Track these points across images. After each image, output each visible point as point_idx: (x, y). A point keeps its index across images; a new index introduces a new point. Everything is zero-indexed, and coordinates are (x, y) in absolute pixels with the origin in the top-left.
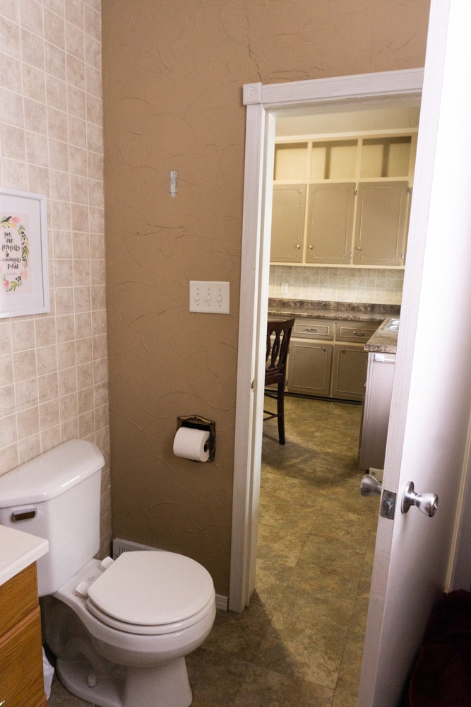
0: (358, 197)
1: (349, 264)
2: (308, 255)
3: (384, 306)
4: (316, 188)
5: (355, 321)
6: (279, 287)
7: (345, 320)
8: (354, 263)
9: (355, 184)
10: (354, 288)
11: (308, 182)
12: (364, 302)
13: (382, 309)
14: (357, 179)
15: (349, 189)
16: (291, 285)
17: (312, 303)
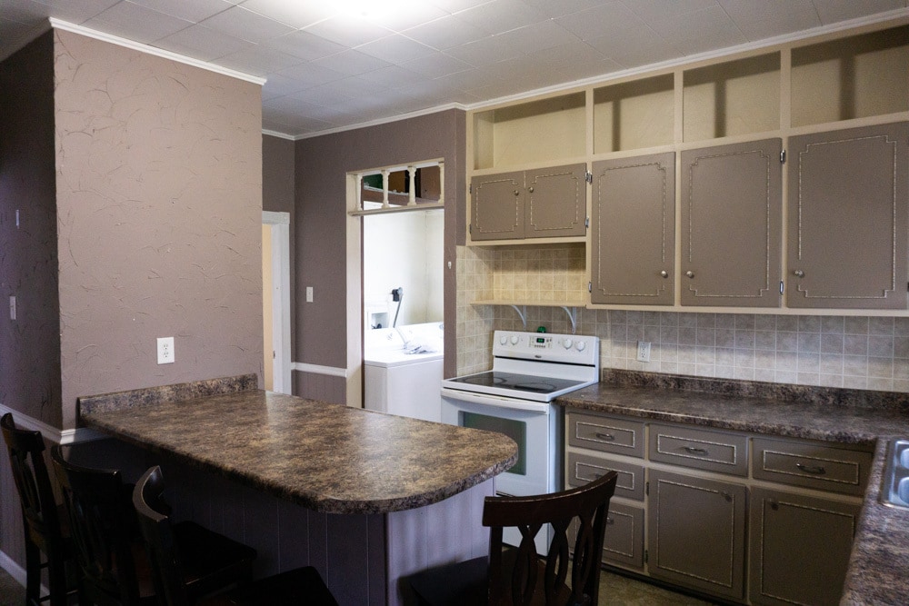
0: (789, 165)
1: (777, 306)
2: (683, 291)
3: (868, 395)
4: (696, 158)
5: (799, 437)
6: (634, 349)
7: (775, 433)
8: (789, 306)
9: (780, 140)
10: (794, 354)
11: (678, 147)
12: (819, 384)
13: (864, 402)
14: (785, 131)
15: (767, 151)
16: (658, 346)
17: (702, 382)
